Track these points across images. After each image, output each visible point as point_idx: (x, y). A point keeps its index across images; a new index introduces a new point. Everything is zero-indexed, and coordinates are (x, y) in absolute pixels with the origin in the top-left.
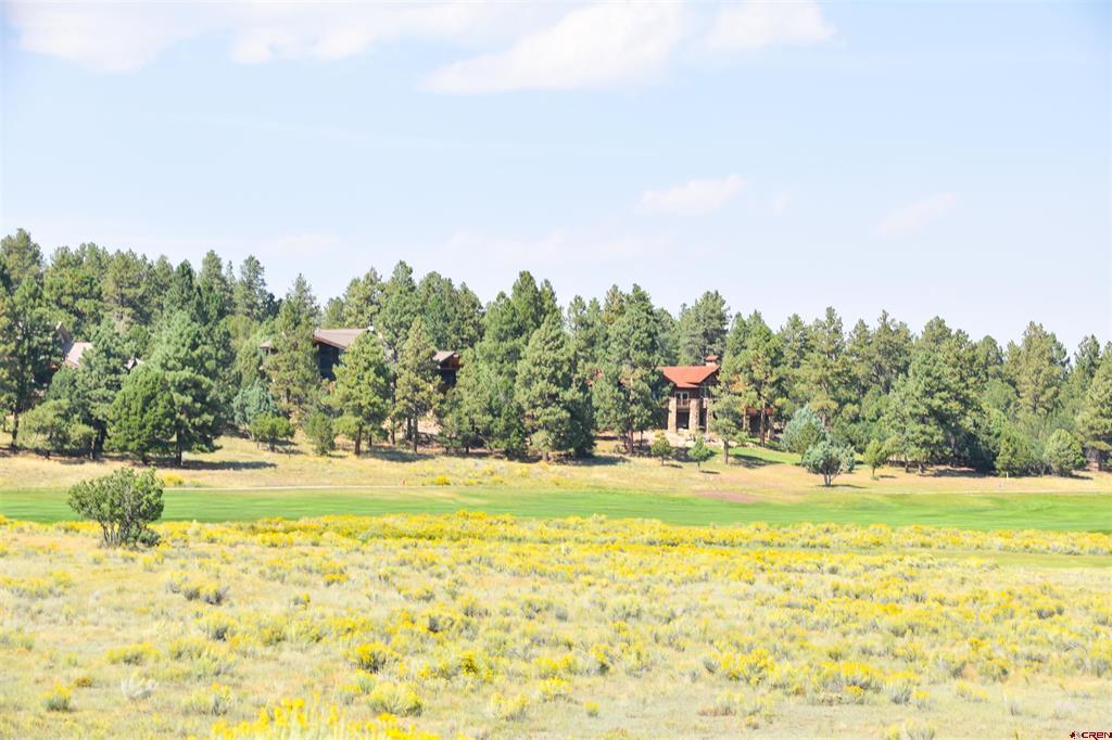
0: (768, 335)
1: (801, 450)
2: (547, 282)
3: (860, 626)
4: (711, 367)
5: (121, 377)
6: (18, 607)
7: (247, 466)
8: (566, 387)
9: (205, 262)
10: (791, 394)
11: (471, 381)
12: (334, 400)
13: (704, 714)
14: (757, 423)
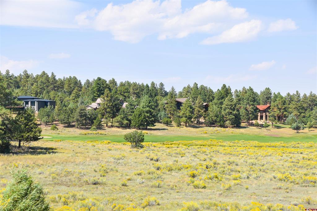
0: (282, 98)
1: (291, 124)
2: (229, 86)
3: (311, 167)
4: (268, 105)
5: (134, 110)
6: (114, 162)
7: (162, 129)
8: (234, 111)
9: (151, 84)
10: (288, 111)
11: (211, 110)
12: (181, 114)
13: (274, 189)
14: (280, 118)
